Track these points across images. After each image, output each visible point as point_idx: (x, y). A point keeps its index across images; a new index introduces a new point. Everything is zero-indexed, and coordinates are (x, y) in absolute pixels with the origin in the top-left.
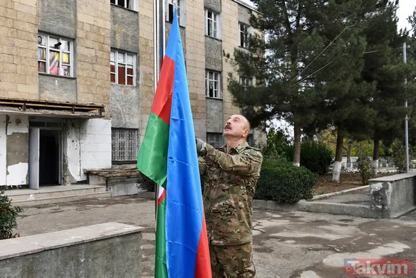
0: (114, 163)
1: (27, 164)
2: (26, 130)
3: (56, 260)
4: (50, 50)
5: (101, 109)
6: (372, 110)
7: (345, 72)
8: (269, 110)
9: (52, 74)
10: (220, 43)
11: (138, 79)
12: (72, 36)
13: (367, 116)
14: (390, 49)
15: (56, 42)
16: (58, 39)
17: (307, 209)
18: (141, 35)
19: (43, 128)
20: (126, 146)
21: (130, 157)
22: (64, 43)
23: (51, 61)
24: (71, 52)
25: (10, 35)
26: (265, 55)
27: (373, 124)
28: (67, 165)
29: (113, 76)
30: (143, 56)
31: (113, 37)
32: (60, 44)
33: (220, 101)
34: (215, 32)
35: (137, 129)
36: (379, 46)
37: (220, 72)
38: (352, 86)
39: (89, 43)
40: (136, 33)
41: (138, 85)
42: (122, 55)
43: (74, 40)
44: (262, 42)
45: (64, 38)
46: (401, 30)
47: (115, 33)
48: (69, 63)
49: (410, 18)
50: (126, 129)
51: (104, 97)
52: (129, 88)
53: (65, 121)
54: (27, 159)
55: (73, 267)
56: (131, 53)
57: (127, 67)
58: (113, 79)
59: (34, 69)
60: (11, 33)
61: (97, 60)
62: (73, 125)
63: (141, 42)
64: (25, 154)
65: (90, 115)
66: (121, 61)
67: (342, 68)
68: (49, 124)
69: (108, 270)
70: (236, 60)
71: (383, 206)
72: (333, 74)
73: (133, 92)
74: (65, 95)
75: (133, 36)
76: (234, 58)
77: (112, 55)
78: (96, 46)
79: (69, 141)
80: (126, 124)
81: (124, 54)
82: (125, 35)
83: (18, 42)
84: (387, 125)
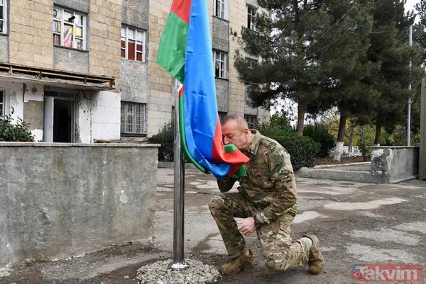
0: (122, 134)
1: (42, 131)
2: (41, 99)
3: (82, 157)
4: (65, 24)
5: (112, 81)
6: (376, 90)
7: (351, 50)
8: (273, 89)
9: (66, 46)
10: (227, 24)
11: (147, 55)
12: (85, 10)
13: (371, 96)
14: (396, 30)
15: (70, 16)
16: (72, 13)
17: (309, 176)
18: (151, 12)
19: (57, 98)
20: (135, 120)
21: (138, 130)
22: (77, 17)
23: (66, 34)
24: (84, 26)
25: (28, 7)
26: (272, 34)
27: (376, 105)
28: (78, 134)
29: (123, 51)
30: (152, 33)
31: (125, 14)
32: (74, 18)
33: (225, 81)
34: (223, 13)
35: (145, 104)
36: (385, 27)
37: (227, 53)
38: (357, 65)
39: (101, 18)
40: (146, 10)
41: (147, 61)
42: (132, 32)
43: (87, 14)
44: (269, 21)
45: (78, 12)
46: (408, 13)
47: (125, 9)
48: (82, 37)
49: (417, 5)
50: (135, 103)
51: (114, 71)
52: (138, 64)
53: (77, 92)
54: (42, 126)
55: (97, 167)
56: (141, 30)
57: (136, 43)
58: (123, 55)
59: (49, 41)
60: (29, 5)
61: (108, 35)
62: (85, 97)
63: (151, 19)
64: (41, 122)
65: (101, 86)
66: (131, 38)
67: (348, 46)
68: (62, 95)
69: (127, 176)
70: (243, 38)
71: (383, 171)
72: (339, 52)
73: (143, 68)
74: (78, 67)
75: (143, 13)
76: (240, 36)
77: (123, 30)
78: (108, 21)
79: (81, 111)
80: (134, 98)
81: (134, 30)
82: (136, 12)
83: (35, 15)
84: (391, 107)
